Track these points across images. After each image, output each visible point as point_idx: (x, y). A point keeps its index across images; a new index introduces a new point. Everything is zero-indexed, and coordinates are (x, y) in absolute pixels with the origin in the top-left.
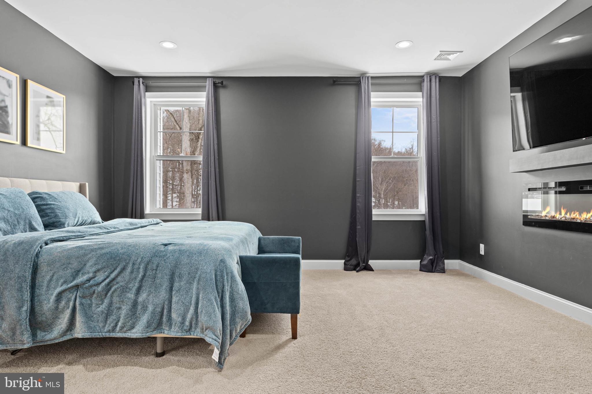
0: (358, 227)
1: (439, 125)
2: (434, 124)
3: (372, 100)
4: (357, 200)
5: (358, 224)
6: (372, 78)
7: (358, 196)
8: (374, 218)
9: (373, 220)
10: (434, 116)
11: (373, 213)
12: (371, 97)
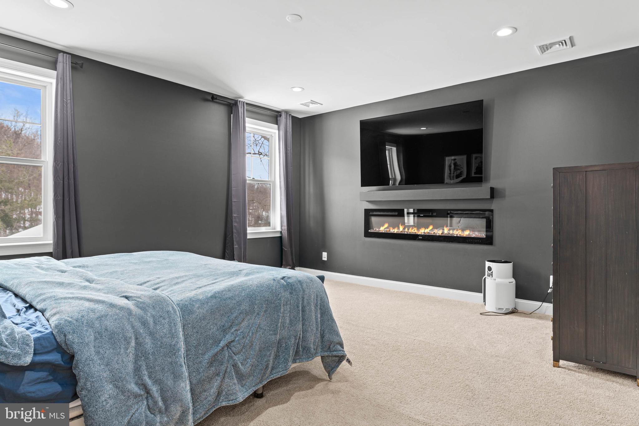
0: (236, 246)
1: (292, 156)
2: (289, 155)
3: (247, 125)
4: (234, 220)
5: (235, 243)
6: (247, 104)
7: (234, 216)
8: (249, 237)
9: (248, 238)
10: (289, 149)
11: (248, 232)
12: (246, 122)
